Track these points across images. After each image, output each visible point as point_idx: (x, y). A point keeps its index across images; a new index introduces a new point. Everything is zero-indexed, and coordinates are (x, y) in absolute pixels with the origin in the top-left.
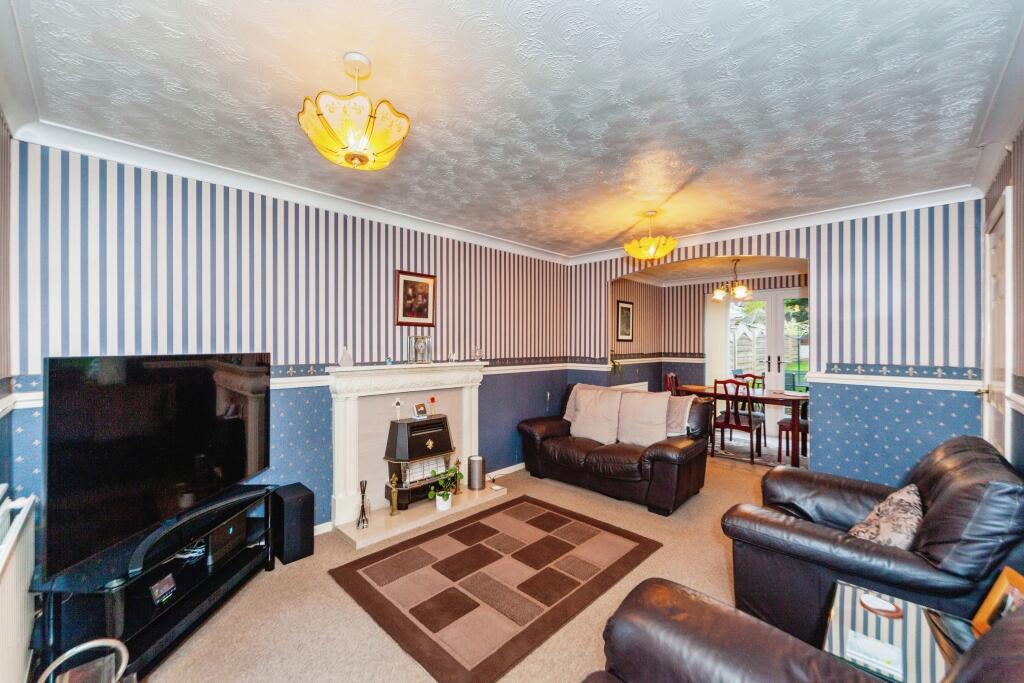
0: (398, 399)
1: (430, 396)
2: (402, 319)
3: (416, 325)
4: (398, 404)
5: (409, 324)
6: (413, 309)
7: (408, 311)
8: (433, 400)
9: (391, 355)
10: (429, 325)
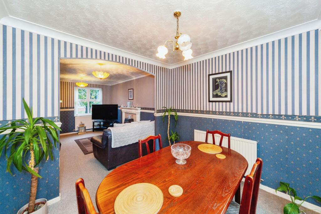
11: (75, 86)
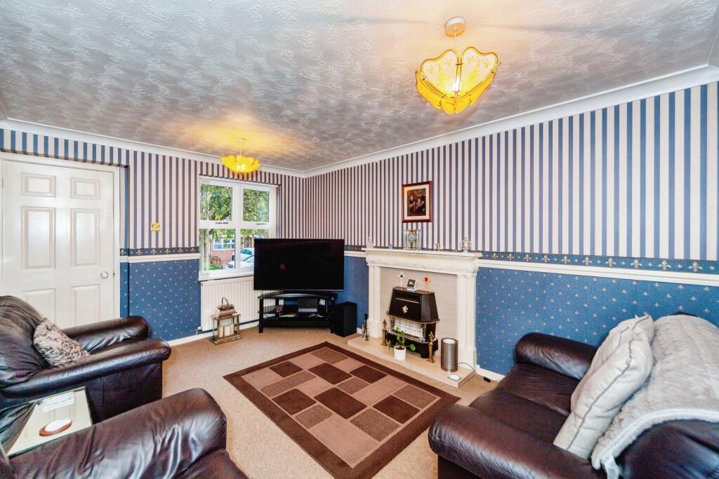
0: (402, 273)
1: (424, 276)
2: (407, 218)
3: (417, 221)
4: (402, 276)
5: (412, 221)
6: (414, 210)
7: (412, 212)
8: (426, 279)
9: (391, 243)
10: (427, 221)
11: (201, 174)
